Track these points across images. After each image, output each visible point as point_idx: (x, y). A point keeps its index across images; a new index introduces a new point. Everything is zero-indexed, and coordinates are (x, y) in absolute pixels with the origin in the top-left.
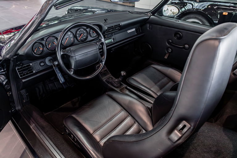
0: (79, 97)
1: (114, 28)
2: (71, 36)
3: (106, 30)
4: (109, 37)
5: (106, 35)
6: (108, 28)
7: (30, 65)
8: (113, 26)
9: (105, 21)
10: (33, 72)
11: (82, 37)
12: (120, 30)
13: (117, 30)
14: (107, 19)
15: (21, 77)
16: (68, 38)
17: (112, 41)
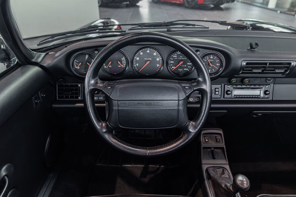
0: (162, 166)
1: (269, 67)
2: (158, 59)
3: (242, 68)
4: (255, 85)
5: (248, 77)
6: (247, 64)
7: (78, 85)
8: (266, 64)
9: (252, 47)
10: (78, 98)
11: (180, 67)
12: (288, 76)
13: (280, 75)
14: (257, 44)
15: (58, 98)
16: (148, 60)
17: (262, 95)
